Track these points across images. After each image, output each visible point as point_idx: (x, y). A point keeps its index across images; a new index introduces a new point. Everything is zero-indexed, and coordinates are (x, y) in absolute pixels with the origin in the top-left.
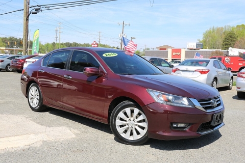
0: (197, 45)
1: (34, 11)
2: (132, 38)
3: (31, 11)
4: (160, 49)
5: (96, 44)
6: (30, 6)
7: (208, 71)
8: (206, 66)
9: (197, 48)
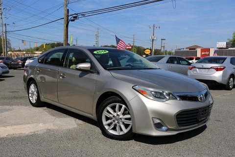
0: (227, 44)
1: (72, 18)
2: (162, 40)
3: (70, 19)
4: (190, 49)
5: (130, 46)
6: (69, 14)
7: (224, 68)
8: (222, 63)
9: (227, 47)
